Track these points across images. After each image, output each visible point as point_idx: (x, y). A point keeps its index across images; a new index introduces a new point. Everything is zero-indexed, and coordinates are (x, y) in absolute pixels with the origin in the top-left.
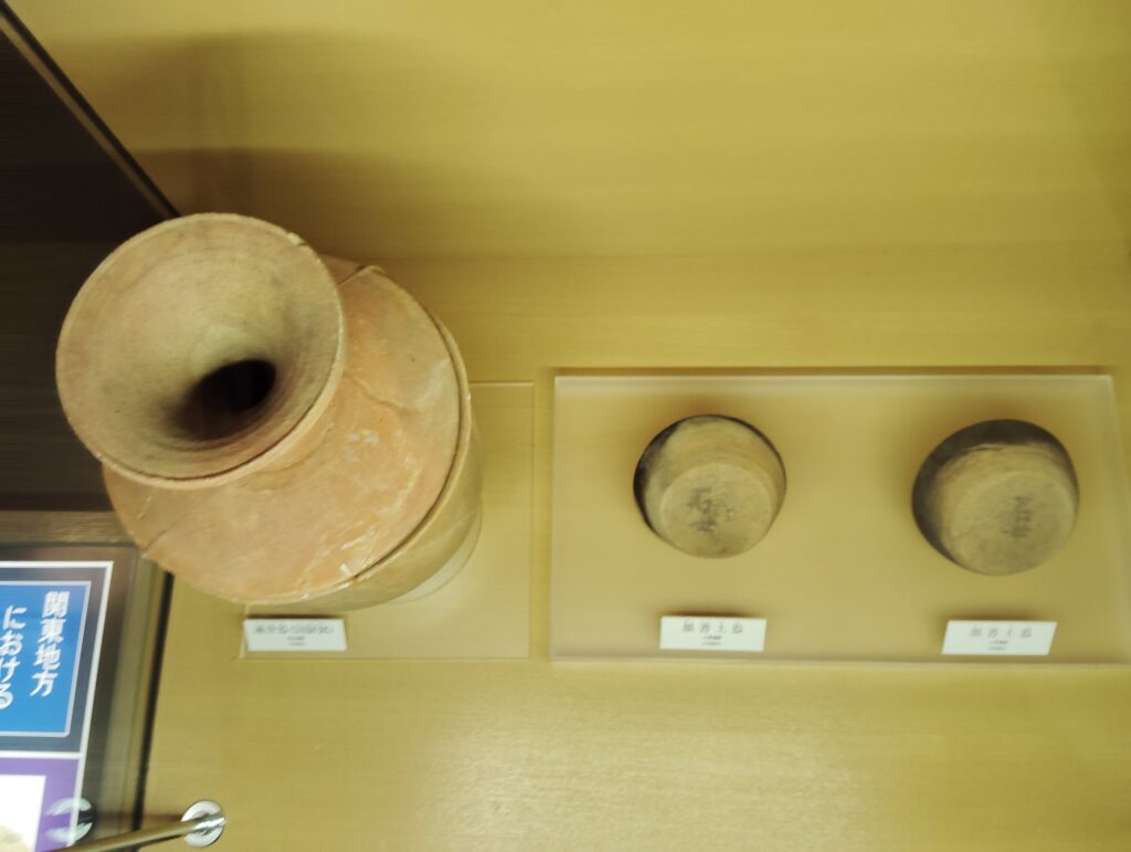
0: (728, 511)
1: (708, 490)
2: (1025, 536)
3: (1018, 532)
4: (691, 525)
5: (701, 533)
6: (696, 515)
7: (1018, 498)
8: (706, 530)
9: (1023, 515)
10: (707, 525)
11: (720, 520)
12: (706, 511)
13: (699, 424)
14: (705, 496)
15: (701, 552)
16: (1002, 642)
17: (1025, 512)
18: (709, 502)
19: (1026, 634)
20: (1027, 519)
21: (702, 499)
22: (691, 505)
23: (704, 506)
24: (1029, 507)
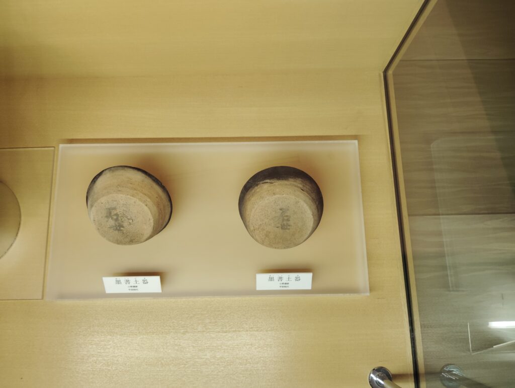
0: (129, 219)
1: (115, 209)
2: (289, 229)
3: (284, 227)
4: (110, 228)
5: (116, 232)
6: (111, 222)
7: (281, 209)
8: (119, 230)
9: (286, 218)
10: (119, 227)
11: (125, 224)
12: (117, 220)
13: (113, 171)
14: (114, 212)
15: (118, 242)
16: (286, 284)
17: (287, 216)
18: (117, 215)
19: (297, 279)
20: (288, 220)
21: (113, 214)
22: (107, 217)
23: (115, 217)
24: (288, 213)
